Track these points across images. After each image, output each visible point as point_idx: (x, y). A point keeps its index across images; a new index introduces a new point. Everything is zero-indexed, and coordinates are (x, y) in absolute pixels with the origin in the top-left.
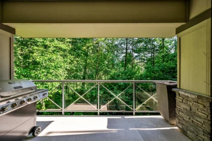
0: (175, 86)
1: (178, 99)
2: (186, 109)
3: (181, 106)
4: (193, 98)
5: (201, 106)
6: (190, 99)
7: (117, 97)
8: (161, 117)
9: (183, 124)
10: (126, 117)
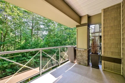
0: (76, 47)
1: (77, 52)
2: (80, 55)
3: (78, 54)
4: (83, 51)
5: (85, 53)
6: (81, 51)
7: (52, 58)
8: (69, 62)
9: (79, 61)
10: (58, 68)
